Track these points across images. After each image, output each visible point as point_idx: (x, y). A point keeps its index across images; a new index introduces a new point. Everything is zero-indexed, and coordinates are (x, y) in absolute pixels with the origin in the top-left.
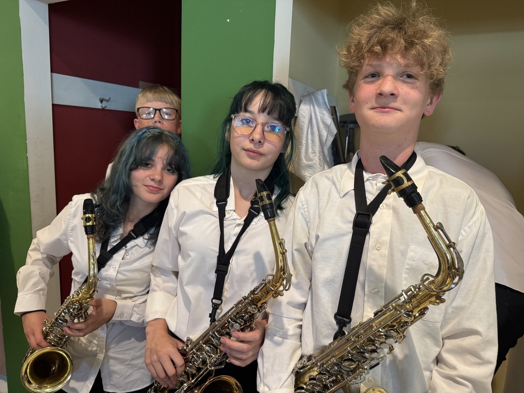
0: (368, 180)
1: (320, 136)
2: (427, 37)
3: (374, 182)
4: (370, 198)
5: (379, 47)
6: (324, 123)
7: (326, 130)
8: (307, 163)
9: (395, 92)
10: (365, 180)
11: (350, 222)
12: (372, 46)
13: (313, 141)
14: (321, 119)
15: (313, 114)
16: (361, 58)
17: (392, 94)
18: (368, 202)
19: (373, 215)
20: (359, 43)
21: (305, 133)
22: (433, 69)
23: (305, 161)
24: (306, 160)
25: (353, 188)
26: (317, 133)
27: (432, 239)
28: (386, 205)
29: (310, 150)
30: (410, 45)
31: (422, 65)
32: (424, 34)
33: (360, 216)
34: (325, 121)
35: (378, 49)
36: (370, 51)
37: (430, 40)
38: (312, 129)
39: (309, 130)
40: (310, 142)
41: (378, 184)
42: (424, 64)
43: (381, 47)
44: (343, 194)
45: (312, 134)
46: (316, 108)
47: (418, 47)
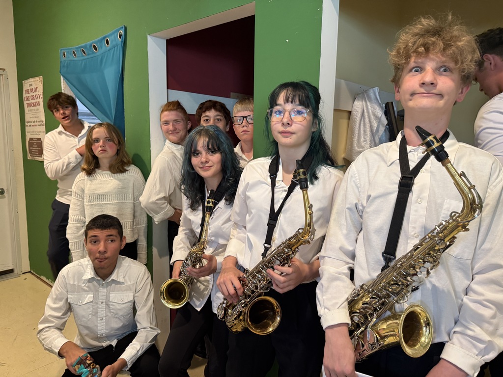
0: (410, 152)
1: (371, 127)
2: (460, 41)
3: (416, 153)
4: (412, 165)
5: (423, 48)
6: (375, 115)
7: (376, 122)
8: (358, 149)
9: (434, 82)
10: (408, 151)
11: (396, 184)
12: (417, 48)
13: (365, 131)
14: (372, 112)
15: (365, 109)
16: (408, 57)
17: (432, 84)
18: (411, 168)
19: (415, 177)
20: (406, 46)
21: (358, 125)
22: (465, 65)
23: (356, 148)
24: (358, 147)
25: (398, 158)
26: (369, 124)
27: (457, 184)
28: (426, 170)
29: (362, 139)
30: (447, 46)
31: (456, 62)
32: (458, 39)
33: (404, 178)
34: (377, 114)
35: (422, 49)
36: (416, 51)
37: (462, 43)
38: (364, 121)
39: (362, 122)
40: (362, 132)
41: (419, 155)
42: (458, 60)
43: (425, 49)
44: (390, 163)
45: (365, 125)
46: (368, 103)
47: (453, 48)
